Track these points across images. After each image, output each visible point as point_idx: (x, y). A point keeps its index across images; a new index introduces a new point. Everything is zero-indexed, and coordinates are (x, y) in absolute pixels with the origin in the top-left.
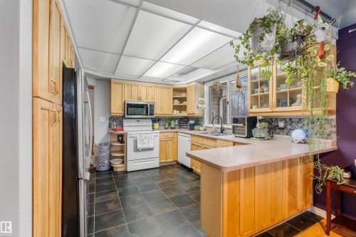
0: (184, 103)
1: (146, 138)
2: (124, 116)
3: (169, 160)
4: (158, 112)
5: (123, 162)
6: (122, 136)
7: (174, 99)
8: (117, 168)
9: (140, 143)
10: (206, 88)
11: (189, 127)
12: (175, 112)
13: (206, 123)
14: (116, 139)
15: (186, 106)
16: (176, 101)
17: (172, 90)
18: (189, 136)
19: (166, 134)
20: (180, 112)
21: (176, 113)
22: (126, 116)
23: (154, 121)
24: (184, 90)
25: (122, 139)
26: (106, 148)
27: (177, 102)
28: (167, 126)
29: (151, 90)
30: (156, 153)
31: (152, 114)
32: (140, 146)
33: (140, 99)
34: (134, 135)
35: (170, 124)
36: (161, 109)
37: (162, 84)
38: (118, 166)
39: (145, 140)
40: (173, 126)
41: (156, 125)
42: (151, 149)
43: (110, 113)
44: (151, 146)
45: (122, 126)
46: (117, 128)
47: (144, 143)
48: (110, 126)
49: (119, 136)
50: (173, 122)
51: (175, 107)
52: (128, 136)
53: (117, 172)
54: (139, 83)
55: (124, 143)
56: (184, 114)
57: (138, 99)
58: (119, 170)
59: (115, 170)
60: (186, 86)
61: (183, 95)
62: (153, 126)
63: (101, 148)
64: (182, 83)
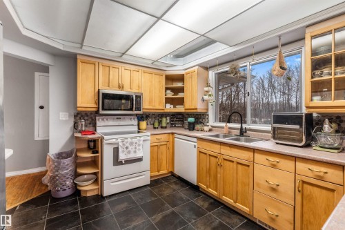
0: (180, 95)
1: (131, 144)
2: (97, 112)
3: (162, 172)
4: (146, 106)
5: (96, 181)
6: (95, 141)
7: (167, 89)
8: (86, 191)
9: (123, 151)
10: (212, 75)
11: (187, 126)
12: (168, 106)
13: (212, 121)
14: (85, 146)
15: (183, 98)
16: (169, 91)
17: (164, 77)
18: (195, 140)
19: (158, 137)
20: (174, 107)
21: (169, 108)
22: (101, 112)
23: (141, 118)
24: (181, 78)
25: (94, 146)
26: (67, 162)
27: (170, 94)
28: (156, 125)
29: (136, 76)
30: (146, 164)
31: (139, 109)
32: (122, 156)
33: (121, 87)
34: (114, 140)
35: (160, 122)
36: (151, 102)
37: (152, 67)
38: (88, 189)
39: (130, 148)
40: (164, 125)
41: (144, 124)
42: (140, 160)
43: (76, 106)
44: (139, 155)
45: (95, 126)
46: (87, 129)
47: (129, 152)
48: (75, 126)
49: (89, 141)
50: (164, 119)
51: (168, 101)
52: (105, 141)
53: (86, 197)
54: (120, 64)
55: (97, 152)
56: (180, 109)
57: (119, 87)
58: (89, 194)
59: (83, 195)
60: (183, 72)
61: (179, 85)
62: (139, 125)
63: (59, 163)
64: (178, 68)
